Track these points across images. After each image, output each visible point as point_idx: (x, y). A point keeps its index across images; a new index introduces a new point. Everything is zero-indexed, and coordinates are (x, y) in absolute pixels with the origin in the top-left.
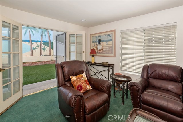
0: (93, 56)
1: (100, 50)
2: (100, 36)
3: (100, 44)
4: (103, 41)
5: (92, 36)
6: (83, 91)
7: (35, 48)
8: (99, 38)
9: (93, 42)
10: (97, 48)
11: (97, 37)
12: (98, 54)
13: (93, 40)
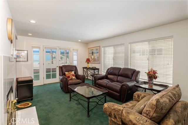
0: (88, 63)
1: (93, 59)
2: (93, 50)
3: (93, 55)
4: (95, 53)
5: (89, 49)
6: (70, 78)
7: (55, 58)
8: (92, 51)
9: (89, 54)
10: (91, 57)
11: (91, 50)
12: (91, 62)
13: (90, 53)
